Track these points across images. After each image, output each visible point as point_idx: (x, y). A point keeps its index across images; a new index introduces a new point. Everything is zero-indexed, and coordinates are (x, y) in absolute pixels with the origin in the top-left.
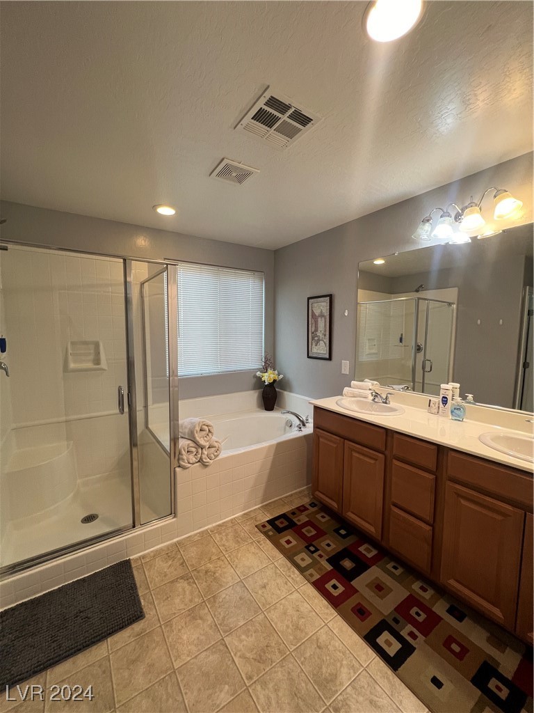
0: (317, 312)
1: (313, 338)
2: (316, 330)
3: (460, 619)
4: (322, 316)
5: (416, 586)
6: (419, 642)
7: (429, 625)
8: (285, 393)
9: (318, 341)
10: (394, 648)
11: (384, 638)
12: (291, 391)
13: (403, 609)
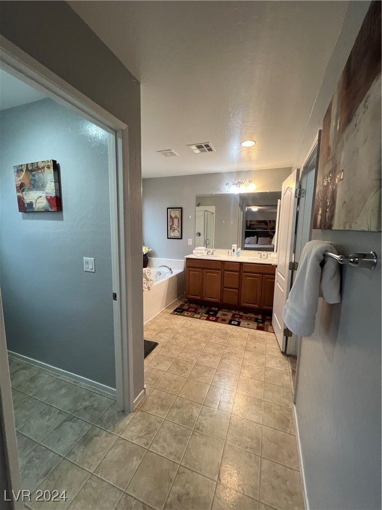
0: (173, 216)
1: (171, 229)
2: (173, 224)
3: (247, 314)
4: (176, 217)
5: (233, 312)
6: (240, 320)
7: (241, 317)
8: (153, 258)
9: (174, 230)
10: (236, 323)
11: (233, 322)
12: (156, 257)
13: (233, 316)
